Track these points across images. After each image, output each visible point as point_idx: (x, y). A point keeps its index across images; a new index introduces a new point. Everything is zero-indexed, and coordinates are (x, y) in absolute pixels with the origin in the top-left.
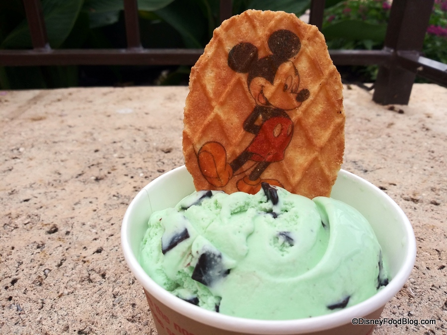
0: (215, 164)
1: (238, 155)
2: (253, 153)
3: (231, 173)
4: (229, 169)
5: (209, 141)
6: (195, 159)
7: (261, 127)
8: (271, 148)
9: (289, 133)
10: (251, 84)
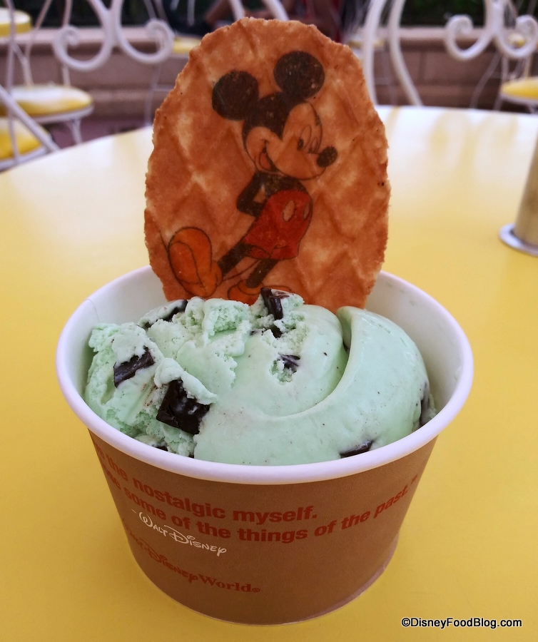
0: (195, 263)
1: (229, 248)
2: (253, 246)
3: (219, 276)
4: (216, 270)
5: (184, 225)
6: (165, 253)
7: (263, 206)
8: (278, 238)
9: (305, 216)
10: (248, 138)
